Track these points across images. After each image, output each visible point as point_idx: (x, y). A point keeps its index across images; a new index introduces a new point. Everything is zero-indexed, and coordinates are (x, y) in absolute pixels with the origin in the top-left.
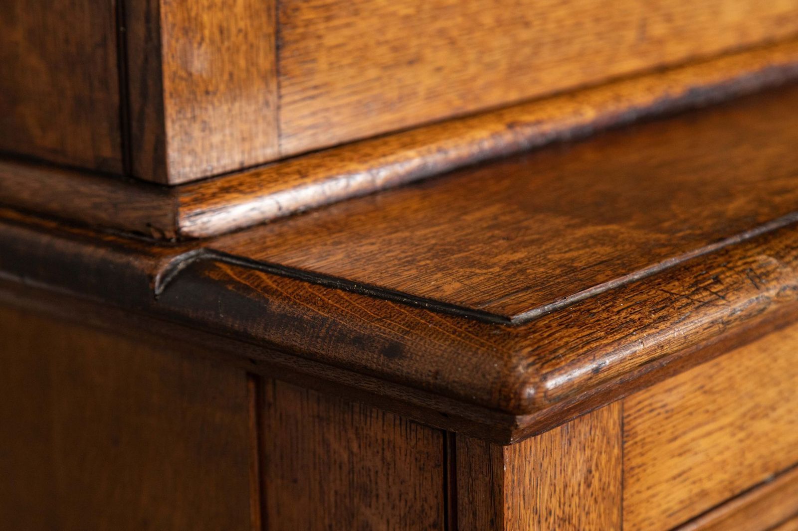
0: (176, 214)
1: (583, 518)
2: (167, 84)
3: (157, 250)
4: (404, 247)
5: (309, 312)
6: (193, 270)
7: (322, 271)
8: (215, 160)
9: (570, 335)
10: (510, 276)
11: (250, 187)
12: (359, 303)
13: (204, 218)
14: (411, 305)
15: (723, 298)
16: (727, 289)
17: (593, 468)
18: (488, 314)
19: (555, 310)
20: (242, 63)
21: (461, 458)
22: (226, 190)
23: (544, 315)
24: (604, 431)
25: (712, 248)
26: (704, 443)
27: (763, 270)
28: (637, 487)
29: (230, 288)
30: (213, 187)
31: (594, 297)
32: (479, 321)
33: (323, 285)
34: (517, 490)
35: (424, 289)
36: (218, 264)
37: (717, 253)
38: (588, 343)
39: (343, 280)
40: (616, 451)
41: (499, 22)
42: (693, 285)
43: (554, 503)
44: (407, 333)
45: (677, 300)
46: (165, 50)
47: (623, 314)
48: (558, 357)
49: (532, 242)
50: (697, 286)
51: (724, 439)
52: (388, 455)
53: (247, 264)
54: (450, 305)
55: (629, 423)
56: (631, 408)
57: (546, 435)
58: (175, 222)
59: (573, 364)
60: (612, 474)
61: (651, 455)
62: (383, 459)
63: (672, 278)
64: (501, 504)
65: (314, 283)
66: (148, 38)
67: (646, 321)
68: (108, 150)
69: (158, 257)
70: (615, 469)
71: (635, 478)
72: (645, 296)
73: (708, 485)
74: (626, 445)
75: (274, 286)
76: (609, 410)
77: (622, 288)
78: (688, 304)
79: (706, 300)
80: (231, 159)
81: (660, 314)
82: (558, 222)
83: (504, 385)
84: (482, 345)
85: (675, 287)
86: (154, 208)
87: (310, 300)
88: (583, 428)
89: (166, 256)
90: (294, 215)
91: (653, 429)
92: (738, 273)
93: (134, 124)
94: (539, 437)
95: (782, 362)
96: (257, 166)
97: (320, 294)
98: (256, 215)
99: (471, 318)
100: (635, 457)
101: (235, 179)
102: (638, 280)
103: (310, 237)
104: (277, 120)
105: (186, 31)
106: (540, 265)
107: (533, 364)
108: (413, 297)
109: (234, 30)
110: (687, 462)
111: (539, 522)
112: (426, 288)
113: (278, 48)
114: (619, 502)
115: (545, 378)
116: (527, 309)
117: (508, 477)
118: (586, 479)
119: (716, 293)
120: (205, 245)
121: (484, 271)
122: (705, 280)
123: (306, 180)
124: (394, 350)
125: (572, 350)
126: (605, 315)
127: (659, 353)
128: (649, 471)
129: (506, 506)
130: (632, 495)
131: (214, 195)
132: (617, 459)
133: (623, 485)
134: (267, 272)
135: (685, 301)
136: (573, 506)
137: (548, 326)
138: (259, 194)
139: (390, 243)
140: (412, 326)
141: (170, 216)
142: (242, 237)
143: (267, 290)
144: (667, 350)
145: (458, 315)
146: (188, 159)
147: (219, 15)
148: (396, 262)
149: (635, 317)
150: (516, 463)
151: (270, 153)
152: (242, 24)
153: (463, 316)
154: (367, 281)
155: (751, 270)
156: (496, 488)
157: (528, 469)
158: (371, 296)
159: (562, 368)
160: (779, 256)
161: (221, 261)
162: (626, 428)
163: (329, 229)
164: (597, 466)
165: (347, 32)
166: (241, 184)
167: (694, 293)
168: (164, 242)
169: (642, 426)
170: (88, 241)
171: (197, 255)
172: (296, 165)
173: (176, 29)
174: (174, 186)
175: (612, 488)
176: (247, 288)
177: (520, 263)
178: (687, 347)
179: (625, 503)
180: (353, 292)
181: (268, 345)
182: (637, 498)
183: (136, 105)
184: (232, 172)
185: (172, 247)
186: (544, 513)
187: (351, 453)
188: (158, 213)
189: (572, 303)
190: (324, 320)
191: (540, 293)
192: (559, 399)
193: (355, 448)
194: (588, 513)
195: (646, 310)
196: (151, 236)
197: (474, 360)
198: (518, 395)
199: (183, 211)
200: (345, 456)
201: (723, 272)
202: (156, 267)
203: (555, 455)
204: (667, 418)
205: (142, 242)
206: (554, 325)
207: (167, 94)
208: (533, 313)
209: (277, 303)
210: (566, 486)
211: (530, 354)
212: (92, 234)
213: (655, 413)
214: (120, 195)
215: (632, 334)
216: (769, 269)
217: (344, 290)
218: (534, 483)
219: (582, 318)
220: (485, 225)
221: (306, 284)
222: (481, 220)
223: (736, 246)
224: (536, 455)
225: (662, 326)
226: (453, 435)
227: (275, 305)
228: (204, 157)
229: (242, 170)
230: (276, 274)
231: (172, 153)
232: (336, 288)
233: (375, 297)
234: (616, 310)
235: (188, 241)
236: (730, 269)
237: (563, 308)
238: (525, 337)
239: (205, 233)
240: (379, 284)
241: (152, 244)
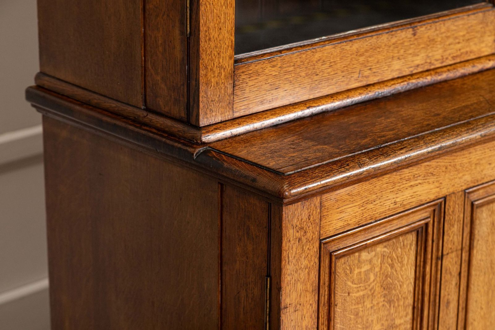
0: (201, 136)
1: (307, 228)
2: (201, 99)
3: (195, 146)
4: (264, 150)
5: (234, 168)
6: (205, 152)
7: (239, 156)
8: (213, 120)
9: (300, 179)
10: (289, 161)
11: (223, 128)
12: (248, 166)
13: (209, 137)
14: (261, 168)
15: (348, 170)
16: (350, 168)
17: (311, 215)
18: (279, 172)
19: (298, 172)
20: (223, 92)
21: (272, 210)
22: (216, 129)
23: (295, 173)
24: (315, 205)
25: (350, 155)
26: (349, 210)
27: (363, 162)
28: (325, 221)
29: (214, 159)
30: (212, 128)
31: (310, 169)
32: (277, 174)
33: (239, 160)
34: (286, 219)
35: (265, 164)
36: (211, 151)
37: (351, 157)
38: (304, 181)
39: (244, 159)
40: (319, 210)
41: (307, 75)
42: (340, 166)
43: (298, 224)
44: (258, 176)
45: (334, 170)
46: (200, 89)
47: (317, 174)
48: (295, 185)
49: (300, 150)
50: (341, 167)
51: (356, 209)
52: (255, 207)
53: (220, 152)
54: (270, 169)
55: (323, 203)
56: (324, 199)
57: (296, 204)
58: (201, 138)
59: (299, 187)
60: (317, 217)
61: (331, 212)
62: (253, 208)
63: (334, 164)
64: (282, 222)
65: (236, 159)
66: (196, 86)
67: (323, 176)
68: (183, 114)
69: (195, 148)
70: (318, 215)
71: (325, 218)
72: (324, 169)
73: (350, 222)
74: (322, 209)
75: (226, 159)
76: (317, 199)
77: (319, 166)
78: (337, 172)
79: (343, 171)
80: (219, 119)
81: (328, 174)
82: (311, 144)
83: (280, 191)
84: (276, 180)
85: (335, 167)
86: (195, 134)
87: (235, 164)
88: (307, 203)
89: (197, 148)
90: (236, 136)
91: (331, 205)
92: (355, 163)
93: (191, 109)
94: (294, 205)
95: (378, 187)
96: (226, 121)
97: (238, 162)
98: (224, 136)
99: (275, 173)
100: (325, 212)
101: (219, 125)
102: (325, 164)
103: (239, 144)
104: (233, 108)
105: (206, 84)
106: (299, 158)
107: (287, 186)
108: (261, 166)
109: (221, 83)
110: (343, 215)
111: (293, 228)
112: (265, 163)
113: (234, 87)
114: (319, 225)
115: (290, 190)
116: (290, 171)
117: (284, 215)
118: (308, 218)
119: (346, 169)
120: (208, 145)
121: (283, 159)
122: (344, 165)
123: (240, 126)
124: (254, 180)
125: (299, 183)
126: (311, 174)
127: (326, 185)
128: (330, 217)
129: (283, 223)
130: (324, 223)
131: (212, 131)
132: (319, 213)
133: (321, 220)
134: (224, 155)
135: (336, 171)
136: (304, 224)
137: (294, 176)
138: (226, 130)
139: (260, 148)
140: (260, 174)
141: (199, 136)
142: (219, 143)
143: (224, 160)
144: (328, 184)
145: (272, 172)
146: (205, 120)
147: (217, 79)
148: (260, 154)
149: (320, 175)
150: (287, 212)
151: (230, 117)
152: (223, 81)
153: (273, 172)
154: (251, 160)
155: (360, 162)
156: (281, 218)
157: (290, 213)
158: (251, 164)
159: (296, 188)
160: (370, 158)
161: (213, 151)
162: (322, 204)
163: (245, 142)
164: (312, 214)
165: (256, 81)
166: (220, 127)
167: (339, 169)
168: (197, 144)
169: (326, 204)
170: (176, 141)
171: (206, 148)
172: (238, 121)
173: (204, 84)
174: (201, 127)
175: (317, 221)
176: (218, 159)
177: (294, 157)
178: (335, 184)
179: (321, 225)
180: (246, 163)
181: (223, 176)
182: (325, 224)
183: (191, 104)
184: (218, 123)
185: (199, 145)
186: (295, 226)
187: (245, 206)
188: (196, 135)
189: (303, 170)
190: (238, 170)
191: (295, 167)
192: (295, 196)
193: (246, 205)
194: (309, 227)
195: (324, 173)
196: (194, 141)
197: (273, 184)
198: (283, 194)
199: (203, 135)
200: (244, 207)
201: (350, 163)
202: (194, 151)
203: (298, 210)
204: (336, 202)
205: (191, 143)
206: (296, 176)
207: (200, 102)
208: (291, 173)
209: (226, 164)
210: (302, 219)
211: (287, 184)
212: (177, 139)
213: (332, 200)
214: (186, 129)
215: (318, 180)
216: (365, 162)
217: (244, 162)
218: (292, 217)
219: (304, 175)
220: (289, 143)
221: (234, 159)
222: (289, 141)
223: (358, 155)
224: (293, 210)
225: (327, 178)
226: (271, 204)
227: (226, 165)
228: (210, 119)
229: (221, 122)
230: (227, 156)
231: (201, 118)
232: (242, 161)
233: (252, 165)
234: (315, 173)
235: (204, 144)
236: (353, 162)
237: (300, 172)
238: (287, 179)
239: (209, 142)
240: (253, 161)
241: (194, 144)
